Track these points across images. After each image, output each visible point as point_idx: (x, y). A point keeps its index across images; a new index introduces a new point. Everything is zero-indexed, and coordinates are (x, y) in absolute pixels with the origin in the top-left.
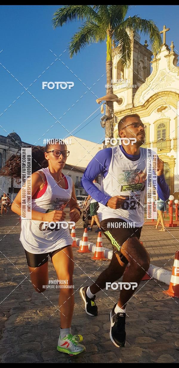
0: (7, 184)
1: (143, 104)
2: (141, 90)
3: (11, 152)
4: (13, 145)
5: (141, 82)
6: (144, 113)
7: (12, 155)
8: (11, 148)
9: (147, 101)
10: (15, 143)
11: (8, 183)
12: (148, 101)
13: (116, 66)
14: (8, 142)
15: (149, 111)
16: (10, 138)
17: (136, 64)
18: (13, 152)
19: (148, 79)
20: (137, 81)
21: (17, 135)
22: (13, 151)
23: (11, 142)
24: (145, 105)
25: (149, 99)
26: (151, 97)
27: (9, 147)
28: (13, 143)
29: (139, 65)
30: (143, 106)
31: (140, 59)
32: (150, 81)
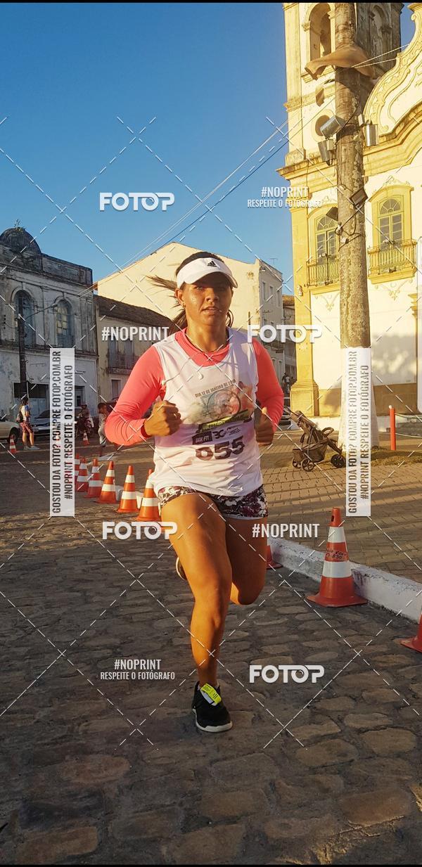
0: (7, 374)
1: (390, 130)
2: (385, 92)
3: (14, 284)
4: (17, 264)
6: (393, 156)
7: (17, 290)
8: (12, 272)
9: (403, 120)
10: (23, 257)
11: (11, 370)
12: (405, 121)
13: (308, 22)
14: (4, 253)
15: (409, 151)
16: (8, 243)
18: (20, 284)
19: (403, 58)
21: (28, 235)
22: (17, 279)
23: (12, 254)
24: (397, 132)
25: (408, 115)
26: (413, 110)
27: (7, 269)
30: (391, 136)
32: (410, 61)
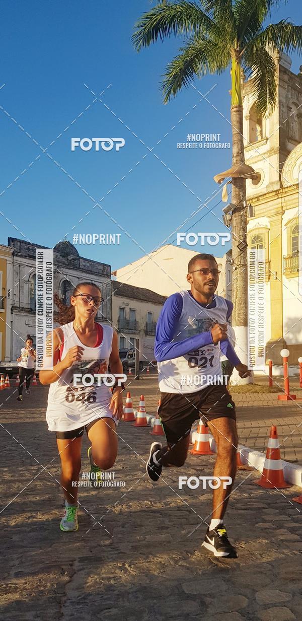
3: (61, 276)
4: (64, 264)
5: (294, 142)
7: (63, 280)
8: (61, 269)
10: (68, 259)
14: (56, 258)
16: (59, 251)
17: (285, 110)
18: (65, 276)
20: (287, 140)
21: (72, 245)
22: (64, 273)
23: (61, 258)
27: (58, 267)
28: (64, 260)
29: (290, 111)
31: (291, 101)
